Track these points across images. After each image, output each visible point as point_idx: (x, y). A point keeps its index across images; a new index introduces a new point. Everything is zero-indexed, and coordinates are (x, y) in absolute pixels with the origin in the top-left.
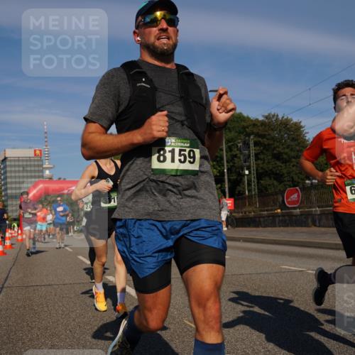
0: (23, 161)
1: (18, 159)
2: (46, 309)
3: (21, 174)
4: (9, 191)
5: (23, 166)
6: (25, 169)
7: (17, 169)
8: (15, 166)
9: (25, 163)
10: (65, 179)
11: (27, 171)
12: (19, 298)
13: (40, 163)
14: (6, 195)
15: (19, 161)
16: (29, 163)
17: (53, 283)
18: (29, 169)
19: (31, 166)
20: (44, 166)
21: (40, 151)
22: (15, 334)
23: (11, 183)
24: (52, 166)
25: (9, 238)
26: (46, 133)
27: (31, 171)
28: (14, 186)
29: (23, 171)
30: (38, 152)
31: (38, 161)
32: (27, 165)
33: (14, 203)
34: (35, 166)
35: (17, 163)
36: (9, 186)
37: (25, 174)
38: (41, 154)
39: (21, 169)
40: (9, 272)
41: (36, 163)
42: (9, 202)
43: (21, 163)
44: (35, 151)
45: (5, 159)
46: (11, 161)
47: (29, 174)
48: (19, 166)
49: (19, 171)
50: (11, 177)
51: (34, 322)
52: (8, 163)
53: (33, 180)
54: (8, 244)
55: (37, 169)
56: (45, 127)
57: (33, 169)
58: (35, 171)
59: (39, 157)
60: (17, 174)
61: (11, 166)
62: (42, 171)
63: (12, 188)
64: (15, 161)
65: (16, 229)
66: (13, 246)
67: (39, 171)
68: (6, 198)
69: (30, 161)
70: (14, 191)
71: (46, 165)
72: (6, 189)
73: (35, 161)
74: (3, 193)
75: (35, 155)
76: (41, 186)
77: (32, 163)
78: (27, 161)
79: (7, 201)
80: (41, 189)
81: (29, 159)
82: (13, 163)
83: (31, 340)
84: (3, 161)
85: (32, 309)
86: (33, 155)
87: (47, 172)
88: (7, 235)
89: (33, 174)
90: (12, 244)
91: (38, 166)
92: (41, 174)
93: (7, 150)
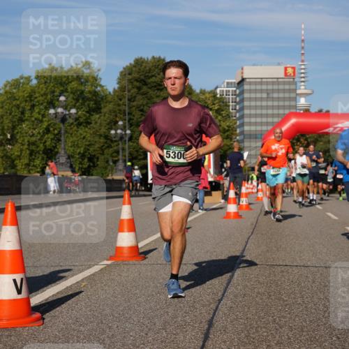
0: (267, 83)
1: (261, 81)
2: (299, 301)
3: (264, 103)
4: (246, 128)
5: (267, 91)
6: (271, 95)
7: (259, 95)
8: (256, 91)
9: (270, 87)
10: (328, 111)
11: (273, 100)
12: (261, 280)
13: (293, 87)
14: (242, 133)
15: (261, 83)
16: (276, 87)
17: (309, 263)
18: (275, 95)
19: (278, 91)
20: (298, 92)
21: (294, 68)
22: (257, 331)
23: (250, 116)
24: (309, 92)
25: (247, 195)
26: (303, 41)
27: (278, 99)
28: (253, 120)
29: (268, 99)
30: (290, 71)
31: (289, 83)
32: (273, 91)
33: (253, 144)
34: (284, 91)
35: (259, 87)
36: (246, 120)
37: (270, 103)
38: (294, 72)
39: (265, 95)
40: (247, 242)
41: (287, 87)
42: (246, 144)
43: (264, 87)
44: (286, 69)
45: (243, 80)
46: (250, 83)
47: (276, 103)
48: (261, 91)
49: (261, 99)
50: (250, 108)
51: (284, 317)
52: (246, 87)
53: (281, 112)
54: (244, 203)
55: (287, 95)
56: (303, 32)
57: (281, 95)
58: (284, 99)
59: (291, 77)
60: (259, 103)
61: (250, 91)
62: (295, 99)
63: (250, 124)
64: (256, 83)
65: (255, 183)
66: (251, 206)
67: (290, 99)
68: (242, 137)
69: (278, 83)
70: (253, 128)
71: (302, 89)
72: (242, 125)
73: (284, 83)
74: (238, 131)
75: (286, 74)
76: (293, 121)
77: (281, 87)
78: (273, 83)
79: (242, 141)
80: (293, 125)
81: (276, 81)
82: (253, 87)
83: (278, 343)
84: (239, 83)
85: (279, 299)
86: (283, 76)
87: (302, 101)
88: (244, 190)
89: (281, 103)
90: (250, 204)
91: (290, 91)
92: (293, 103)
93: (245, 68)
